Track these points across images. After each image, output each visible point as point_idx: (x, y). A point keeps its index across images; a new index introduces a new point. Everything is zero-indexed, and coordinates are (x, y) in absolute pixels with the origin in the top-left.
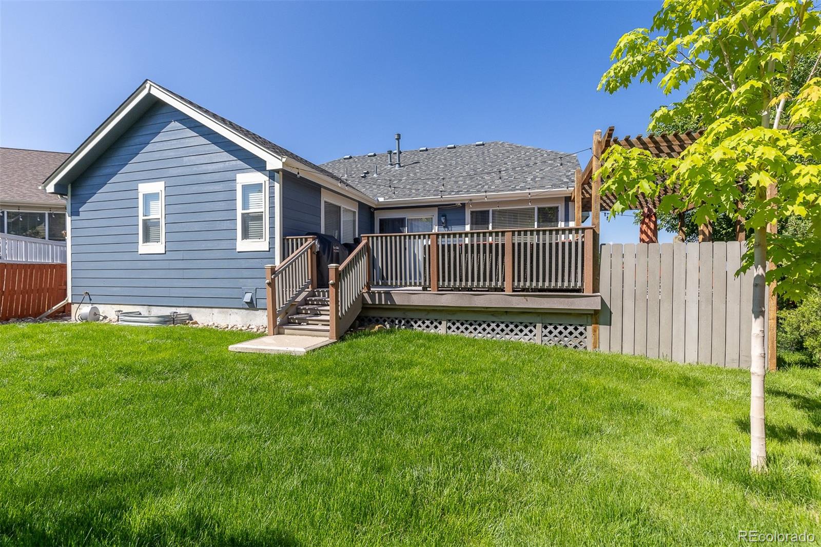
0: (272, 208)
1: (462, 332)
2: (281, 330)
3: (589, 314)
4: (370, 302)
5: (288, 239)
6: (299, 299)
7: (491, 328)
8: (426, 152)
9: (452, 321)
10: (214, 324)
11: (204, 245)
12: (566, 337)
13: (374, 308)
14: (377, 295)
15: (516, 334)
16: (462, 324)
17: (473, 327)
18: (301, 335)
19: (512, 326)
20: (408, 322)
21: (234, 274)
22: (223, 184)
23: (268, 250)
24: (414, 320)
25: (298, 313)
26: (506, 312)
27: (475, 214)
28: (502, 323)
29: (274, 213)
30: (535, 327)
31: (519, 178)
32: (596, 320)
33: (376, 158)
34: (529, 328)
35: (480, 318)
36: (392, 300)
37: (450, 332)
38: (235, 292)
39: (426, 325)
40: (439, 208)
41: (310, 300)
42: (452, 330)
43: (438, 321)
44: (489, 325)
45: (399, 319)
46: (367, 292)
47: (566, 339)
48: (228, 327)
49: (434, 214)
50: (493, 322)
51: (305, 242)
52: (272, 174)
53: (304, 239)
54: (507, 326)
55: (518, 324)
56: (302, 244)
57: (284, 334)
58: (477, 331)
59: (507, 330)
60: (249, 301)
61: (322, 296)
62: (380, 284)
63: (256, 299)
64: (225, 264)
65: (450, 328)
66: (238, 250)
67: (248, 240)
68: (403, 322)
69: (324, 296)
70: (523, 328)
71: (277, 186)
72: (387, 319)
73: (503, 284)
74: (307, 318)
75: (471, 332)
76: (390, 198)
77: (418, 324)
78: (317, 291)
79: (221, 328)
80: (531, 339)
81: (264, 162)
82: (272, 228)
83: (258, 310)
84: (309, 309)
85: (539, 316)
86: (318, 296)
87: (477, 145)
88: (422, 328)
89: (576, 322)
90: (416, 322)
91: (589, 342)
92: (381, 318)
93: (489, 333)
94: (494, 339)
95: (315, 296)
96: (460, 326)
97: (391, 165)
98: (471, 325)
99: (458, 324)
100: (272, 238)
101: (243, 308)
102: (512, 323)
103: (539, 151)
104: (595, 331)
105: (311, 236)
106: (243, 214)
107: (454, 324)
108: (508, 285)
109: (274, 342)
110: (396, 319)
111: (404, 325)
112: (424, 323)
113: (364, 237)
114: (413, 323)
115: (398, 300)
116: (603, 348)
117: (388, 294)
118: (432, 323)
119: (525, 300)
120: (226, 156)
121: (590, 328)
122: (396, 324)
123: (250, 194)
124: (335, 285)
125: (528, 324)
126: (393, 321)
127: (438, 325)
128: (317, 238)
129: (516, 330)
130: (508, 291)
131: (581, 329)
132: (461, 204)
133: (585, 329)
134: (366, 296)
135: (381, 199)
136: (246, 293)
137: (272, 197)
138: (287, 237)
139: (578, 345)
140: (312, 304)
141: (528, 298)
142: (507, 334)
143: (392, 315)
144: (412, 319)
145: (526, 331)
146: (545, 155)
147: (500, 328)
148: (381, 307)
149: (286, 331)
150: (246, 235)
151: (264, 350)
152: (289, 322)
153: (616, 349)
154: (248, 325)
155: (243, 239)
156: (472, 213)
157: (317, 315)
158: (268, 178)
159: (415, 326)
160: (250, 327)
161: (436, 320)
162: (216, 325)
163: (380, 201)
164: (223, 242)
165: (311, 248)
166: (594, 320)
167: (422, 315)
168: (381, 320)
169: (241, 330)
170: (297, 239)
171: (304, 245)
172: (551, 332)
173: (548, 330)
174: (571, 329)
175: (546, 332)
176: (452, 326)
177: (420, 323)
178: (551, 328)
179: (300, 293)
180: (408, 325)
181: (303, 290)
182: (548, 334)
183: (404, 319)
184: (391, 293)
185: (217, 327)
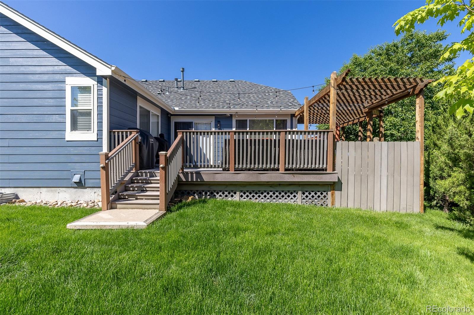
0: (100, 106)
1: (250, 198)
2: (114, 205)
3: (329, 184)
4: (184, 180)
5: (114, 132)
6: (127, 178)
7: (269, 195)
8: (199, 82)
9: (243, 192)
10: (42, 201)
11: (31, 135)
12: (316, 199)
13: (187, 183)
14: (190, 174)
15: (286, 199)
16: (250, 193)
17: (258, 195)
18: (132, 209)
19: (283, 194)
20: (212, 193)
21: (62, 159)
22: (51, 84)
23: (96, 140)
24: (216, 192)
25: (126, 190)
26: (280, 184)
27: (238, 122)
28: (277, 191)
29: (102, 111)
30: (297, 193)
31: (263, 102)
32: (333, 188)
33: (165, 83)
34: (293, 195)
35: (262, 189)
36: (201, 177)
37: (242, 199)
38: (65, 175)
39: (225, 195)
40: (215, 117)
41: (135, 179)
42: (243, 197)
43: (234, 192)
44: (268, 194)
45: (205, 191)
46: (182, 173)
47: (316, 200)
48: (57, 204)
49: (213, 120)
50: (271, 191)
51: (130, 135)
52: (100, 80)
53: (129, 133)
54: (280, 194)
55: (287, 192)
56: (127, 137)
57: (116, 208)
58: (261, 198)
59: (280, 196)
60: (78, 181)
61: (144, 176)
62: (192, 166)
63: (85, 179)
64: (54, 151)
65: (242, 196)
66: (66, 140)
67: (76, 132)
68: (208, 193)
69: (146, 176)
70: (290, 195)
71: (105, 90)
72: (196, 192)
73: (278, 166)
74: (136, 194)
75: (256, 199)
76: (182, 108)
77: (219, 194)
78: (140, 172)
79: (50, 205)
80: (295, 201)
81: (94, 69)
82: (100, 123)
83: (86, 188)
84: (136, 187)
85: (300, 186)
86: (141, 176)
87: (230, 81)
88: (222, 197)
89: (321, 189)
90: (218, 193)
91: (329, 202)
92: (191, 191)
93: (268, 199)
94: (272, 202)
95: (139, 176)
96: (249, 195)
97: (177, 88)
98: (256, 193)
99: (247, 194)
100: (100, 131)
101: (71, 187)
102: (283, 191)
103: (268, 87)
104: (332, 195)
105: (136, 130)
106: (72, 110)
107: (245, 193)
108: (281, 167)
109: (110, 217)
110: (203, 191)
111: (209, 195)
112: (223, 193)
113: (179, 132)
114: (215, 194)
115: (206, 178)
116: (337, 205)
117: (198, 173)
118: (229, 193)
119: (293, 176)
120: (55, 61)
121: (330, 193)
122: (203, 195)
123: (79, 95)
124: (164, 168)
125: (293, 192)
126: (200, 193)
127: (234, 194)
128: (139, 132)
129: (286, 196)
130: (282, 170)
131: (325, 194)
132: (230, 115)
133: (327, 194)
134: (181, 175)
135: (177, 109)
136: (75, 175)
137: (100, 98)
138: (113, 131)
139: (323, 204)
140: (137, 183)
141: (295, 175)
142: (280, 199)
143: (200, 188)
144: (215, 191)
145: (292, 196)
146: (273, 90)
147: (275, 195)
148: (193, 183)
149: (118, 206)
150: (74, 127)
151: (105, 226)
152: (119, 198)
153: (344, 205)
154: (77, 200)
155: (72, 130)
156: (236, 121)
157: (143, 191)
158: (96, 83)
159: (217, 196)
160: (79, 203)
161: (232, 191)
162: (44, 202)
163: (176, 109)
164: (51, 133)
165: (135, 139)
166: (332, 188)
167: (222, 188)
168: (192, 193)
169: (72, 206)
170: (122, 132)
171: (129, 137)
172: (307, 197)
173: (305, 195)
174: (319, 194)
175: (304, 196)
176: (243, 195)
177: (221, 193)
178: (307, 194)
179: (127, 174)
180: (212, 195)
181: (129, 172)
182: (305, 198)
183: (209, 191)
184: (200, 173)
185: (46, 204)
